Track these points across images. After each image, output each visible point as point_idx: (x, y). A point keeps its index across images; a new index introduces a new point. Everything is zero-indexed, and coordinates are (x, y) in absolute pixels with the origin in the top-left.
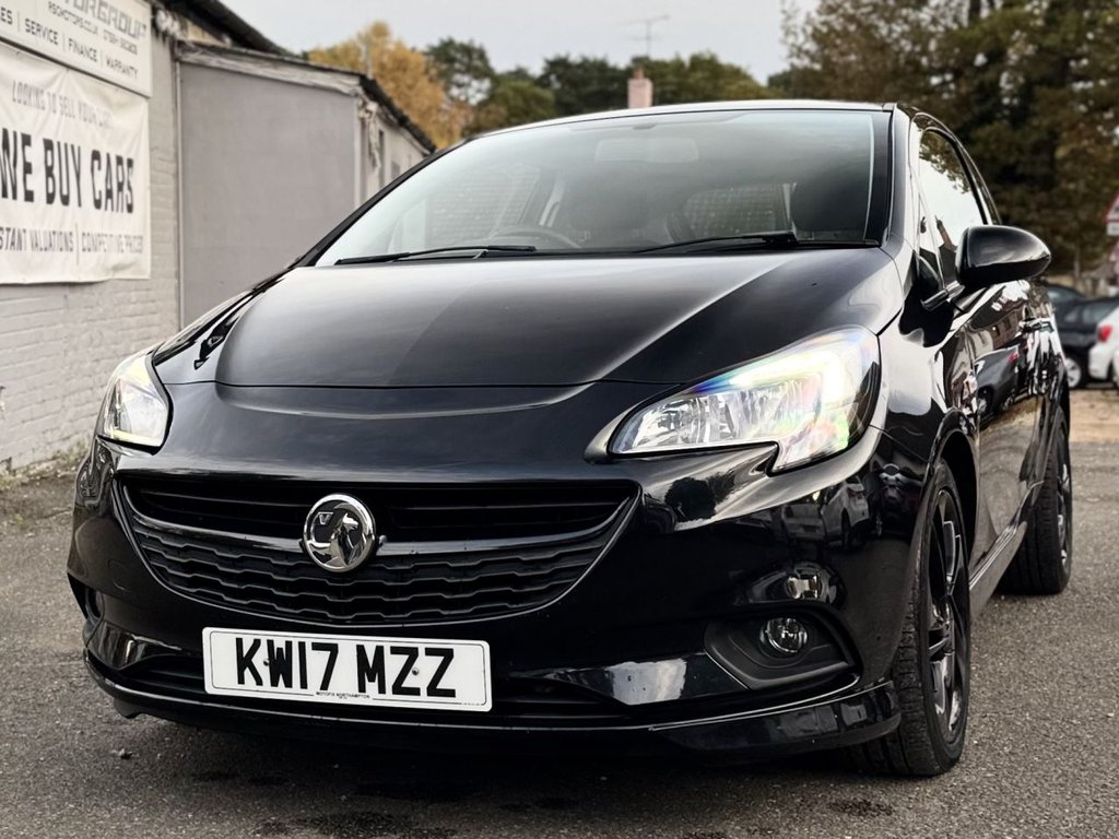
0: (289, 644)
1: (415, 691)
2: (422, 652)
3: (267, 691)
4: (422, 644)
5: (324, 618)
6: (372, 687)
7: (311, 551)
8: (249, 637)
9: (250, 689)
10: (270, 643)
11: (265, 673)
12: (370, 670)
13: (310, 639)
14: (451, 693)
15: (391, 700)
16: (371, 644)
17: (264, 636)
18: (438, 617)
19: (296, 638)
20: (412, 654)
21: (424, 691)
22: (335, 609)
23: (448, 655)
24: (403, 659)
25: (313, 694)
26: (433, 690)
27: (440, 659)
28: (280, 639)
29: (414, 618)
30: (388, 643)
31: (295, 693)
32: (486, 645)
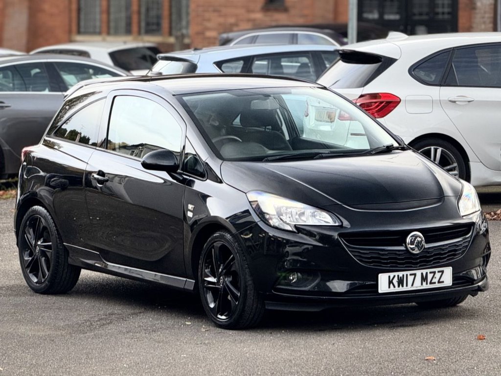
0: (403, 275)
1: (435, 283)
2: (437, 272)
3: (397, 289)
4: (436, 270)
5: (412, 267)
6: (424, 283)
7: (409, 249)
8: (392, 275)
9: (392, 290)
10: (398, 276)
11: (396, 284)
12: (424, 279)
13: (409, 273)
14: (443, 282)
15: (429, 286)
16: (424, 272)
17: (396, 274)
18: (439, 262)
19: (405, 273)
20: (434, 273)
21: (437, 283)
22: (414, 264)
23: (442, 272)
24: (432, 274)
25: (409, 288)
26: (439, 282)
27: (441, 273)
28: (401, 274)
29: (434, 263)
30: (429, 271)
31: (405, 289)
32: (451, 268)
